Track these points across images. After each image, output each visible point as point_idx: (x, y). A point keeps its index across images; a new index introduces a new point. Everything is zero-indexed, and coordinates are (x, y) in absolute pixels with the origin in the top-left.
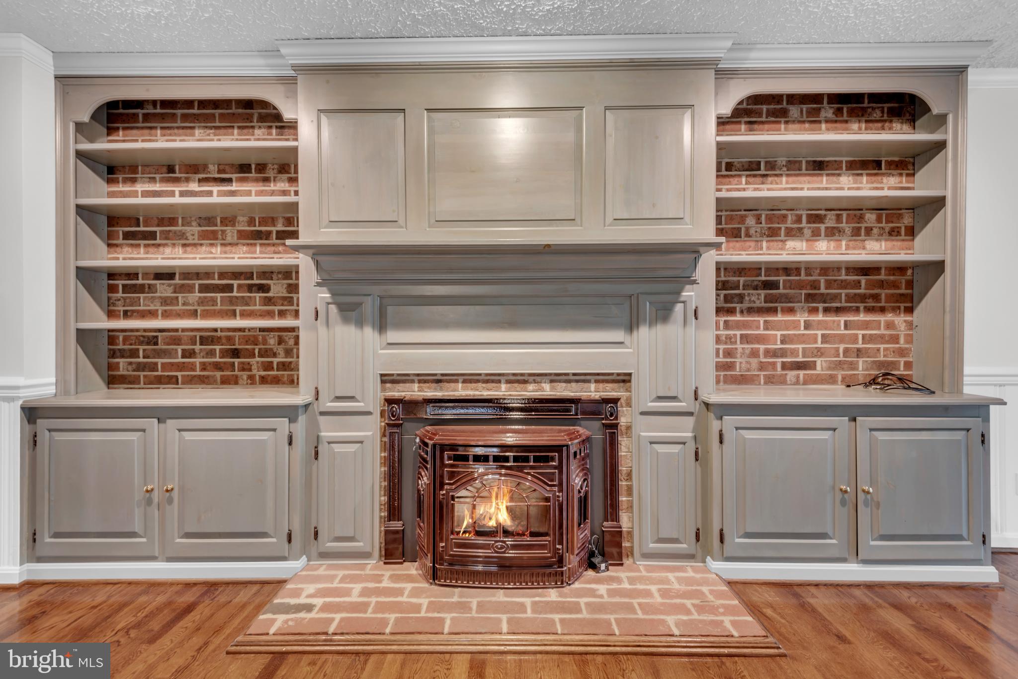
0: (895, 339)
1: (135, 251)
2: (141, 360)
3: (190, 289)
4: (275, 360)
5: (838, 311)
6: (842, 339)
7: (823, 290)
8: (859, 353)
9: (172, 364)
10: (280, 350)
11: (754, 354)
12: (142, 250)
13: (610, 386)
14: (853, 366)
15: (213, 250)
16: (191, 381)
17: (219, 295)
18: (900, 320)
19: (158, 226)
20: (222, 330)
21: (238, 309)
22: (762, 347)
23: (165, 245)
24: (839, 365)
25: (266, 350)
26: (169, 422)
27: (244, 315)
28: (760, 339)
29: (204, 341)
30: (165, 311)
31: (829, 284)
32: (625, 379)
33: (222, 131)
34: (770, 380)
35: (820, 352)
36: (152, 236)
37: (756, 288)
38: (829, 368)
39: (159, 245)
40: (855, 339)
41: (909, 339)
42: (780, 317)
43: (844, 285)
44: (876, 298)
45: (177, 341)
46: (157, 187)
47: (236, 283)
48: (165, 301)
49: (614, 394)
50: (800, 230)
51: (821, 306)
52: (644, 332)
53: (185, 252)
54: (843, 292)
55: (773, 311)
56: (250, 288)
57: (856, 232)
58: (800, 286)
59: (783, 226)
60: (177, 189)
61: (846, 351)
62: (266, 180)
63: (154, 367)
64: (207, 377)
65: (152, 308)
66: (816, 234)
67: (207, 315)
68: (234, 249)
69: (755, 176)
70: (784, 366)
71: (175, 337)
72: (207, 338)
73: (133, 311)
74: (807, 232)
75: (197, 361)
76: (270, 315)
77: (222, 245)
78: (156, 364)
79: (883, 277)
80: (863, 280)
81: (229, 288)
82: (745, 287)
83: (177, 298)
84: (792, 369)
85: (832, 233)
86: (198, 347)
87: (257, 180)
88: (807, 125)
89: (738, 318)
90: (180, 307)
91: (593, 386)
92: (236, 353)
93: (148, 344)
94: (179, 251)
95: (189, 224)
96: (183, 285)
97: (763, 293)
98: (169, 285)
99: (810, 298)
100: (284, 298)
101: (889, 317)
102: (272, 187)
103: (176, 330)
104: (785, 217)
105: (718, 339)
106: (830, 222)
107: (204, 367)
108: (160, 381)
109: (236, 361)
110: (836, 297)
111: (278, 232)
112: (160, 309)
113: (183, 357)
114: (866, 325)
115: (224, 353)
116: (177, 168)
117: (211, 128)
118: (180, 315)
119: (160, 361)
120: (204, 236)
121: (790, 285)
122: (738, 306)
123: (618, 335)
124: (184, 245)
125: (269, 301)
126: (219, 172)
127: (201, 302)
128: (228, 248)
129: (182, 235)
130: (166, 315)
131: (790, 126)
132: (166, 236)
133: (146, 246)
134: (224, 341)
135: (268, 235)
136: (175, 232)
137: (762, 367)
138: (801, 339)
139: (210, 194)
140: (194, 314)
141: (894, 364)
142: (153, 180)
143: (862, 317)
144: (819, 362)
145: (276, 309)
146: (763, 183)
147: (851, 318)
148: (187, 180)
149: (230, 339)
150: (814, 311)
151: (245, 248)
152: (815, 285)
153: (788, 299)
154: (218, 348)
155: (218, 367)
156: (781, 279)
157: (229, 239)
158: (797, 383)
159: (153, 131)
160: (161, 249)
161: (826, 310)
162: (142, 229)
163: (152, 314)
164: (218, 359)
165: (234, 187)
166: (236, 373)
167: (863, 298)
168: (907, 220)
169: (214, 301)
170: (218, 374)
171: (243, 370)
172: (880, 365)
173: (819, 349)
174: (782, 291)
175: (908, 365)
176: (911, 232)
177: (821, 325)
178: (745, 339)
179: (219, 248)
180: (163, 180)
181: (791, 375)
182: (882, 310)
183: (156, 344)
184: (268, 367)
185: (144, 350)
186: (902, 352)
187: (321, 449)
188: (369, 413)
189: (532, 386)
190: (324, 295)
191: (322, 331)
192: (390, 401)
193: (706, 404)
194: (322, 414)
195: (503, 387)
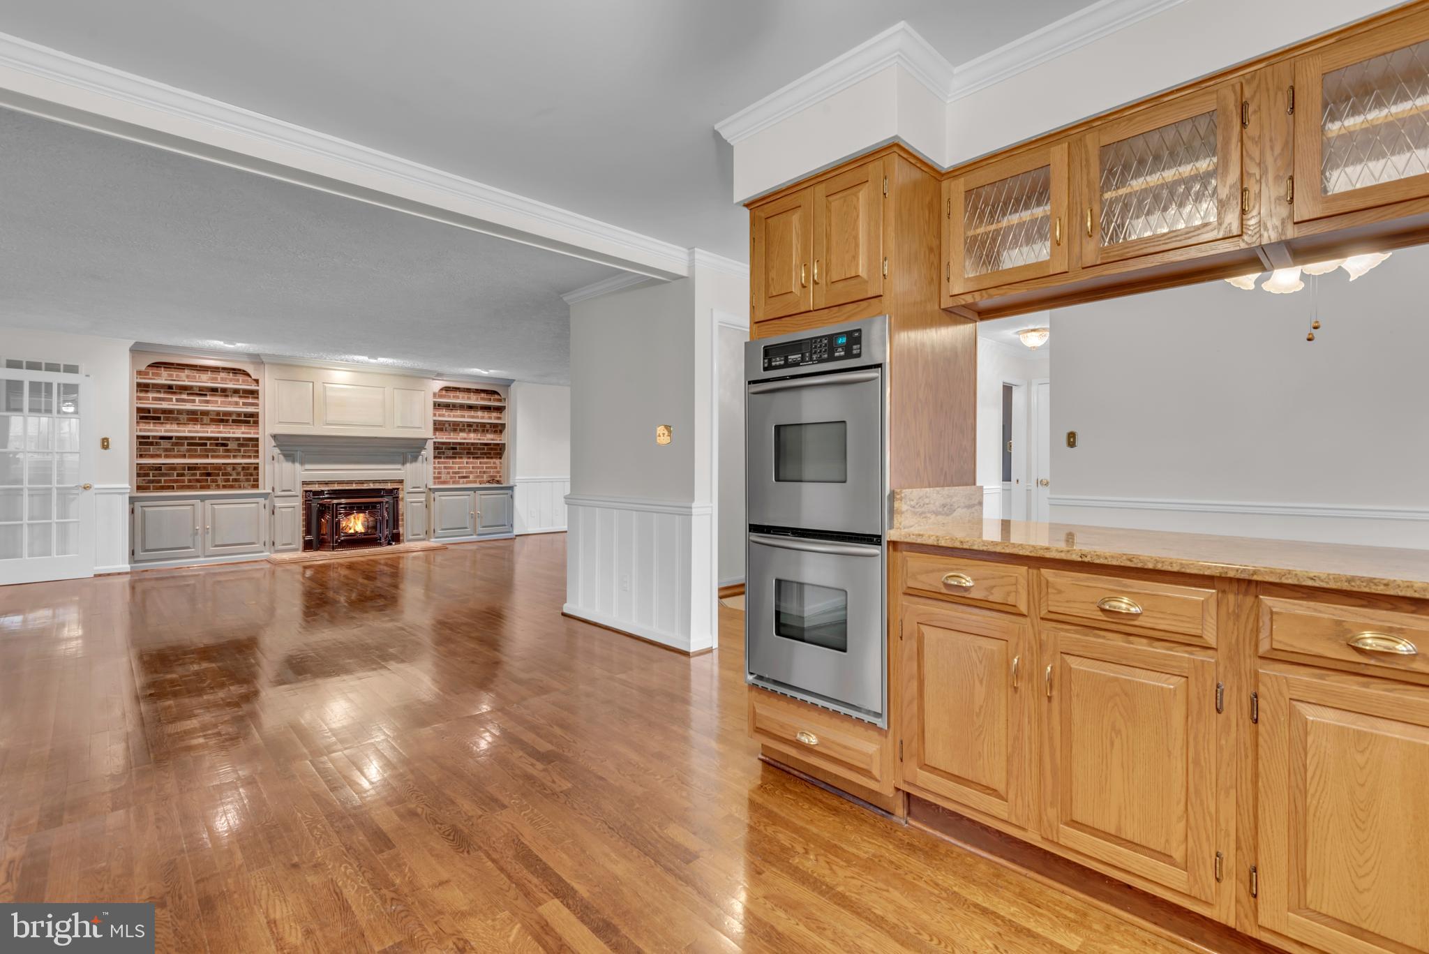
0: (496, 468)
1: (147, 425)
2: (151, 478)
3: (182, 445)
4: (231, 478)
5: (477, 458)
6: (478, 468)
7: (472, 451)
8: (484, 472)
9: (171, 480)
10: (234, 473)
11: (448, 473)
12: (152, 425)
13: (395, 484)
14: (482, 477)
15: (196, 426)
16: (182, 488)
17: (199, 448)
18: (498, 461)
19: (162, 414)
20: (200, 464)
21: (210, 454)
22: (451, 471)
23: (166, 423)
24: (478, 477)
25: (226, 473)
26: (206, 501)
27: (213, 457)
28: (451, 468)
29: (189, 469)
30: (166, 455)
31: (474, 449)
32: (401, 482)
33: (202, 372)
34: (454, 482)
35: (471, 472)
36: (159, 418)
37: (449, 450)
38: (475, 478)
39: (163, 423)
40: (483, 468)
41: (500, 468)
42: (457, 460)
43: (479, 449)
44: (490, 453)
46: (162, 395)
47: (208, 442)
48: (166, 450)
49: (397, 487)
50: (464, 429)
51: (471, 456)
52: (408, 465)
53: (179, 427)
55: (455, 458)
56: (217, 445)
57: (483, 431)
58: (464, 449)
59: (458, 428)
60: (174, 397)
61: (480, 472)
62: (227, 396)
63: (159, 481)
64: (192, 486)
65: (158, 453)
66: (470, 431)
67: (191, 457)
68: (208, 427)
70: (459, 477)
71: (172, 467)
72: (192, 467)
73: (146, 455)
74: (467, 430)
75: (186, 478)
76: (229, 457)
77: (201, 424)
78: (161, 480)
79: (492, 447)
80: (486, 447)
81: (205, 444)
82: (445, 449)
83: (174, 449)
85: (475, 431)
86: (186, 472)
87: (221, 396)
89: (442, 460)
90: (176, 453)
91: (389, 484)
92: (209, 475)
93: (156, 470)
94: (175, 427)
95: (181, 414)
96: (177, 443)
97: (452, 451)
98: (169, 442)
99: (468, 453)
100: (236, 450)
101: (494, 460)
102: (230, 399)
103: (174, 464)
104: (457, 425)
105: (435, 468)
106: (475, 427)
107: (190, 481)
108: (163, 488)
109: (209, 478)
110: (477, 453)
111: (233, 420)
112: (163, 454)
113: (177, 476)
114: (486, 463)
115: (201, 475)
116: (174, 387)
117: (195, 370)
118: (175, 457)
119: (163, 479)
120: (190, 420)
121: (461, 449)
122: (443, 456)
123: (399, 466)
124: (178, 424)
125: (228, 451)
126: (199, 391)
127: (188, 451)
128: (204, 426)
129: (177, 419)
130: (167, 456)
132: (167, 419)
133: (154, 423)
134: (201, 469)
135: (227, 421)
136: (173, 417)
137: (451, 478)
138: (464, 468)
139: (194, 401)
140: (184, 456)
141: (496, 476)
142: (160, 392)
143: (485, 460)
144: (471, 476)
145: (232, 454)
147: (482, 460)
148: (181, 393)
149: (205, 468)
150: (469, 458)
151: (214, 426)
152: (469, 449)
153: (460, 453)
154: (198, 472)
155: (198, 481)
156: (458, 447)
157: (205, 422)
158: (464, 483)
159: (159, 369)
160: (164, 425)
161: (473, 458)
162: (151, 415)
163: (159, 456)
164: (198, 478)
165: (208, 398)
166: (209, 483)
167: (485, 454)
168: (500, 428)
169: (196, 450)
170: (198, 484)
171: (213, 482)
172: (491, 476)
173: (471, 471)
174: (458, 451)
175: (500, 476)
176: (501, 432)
177: (472, 463)
178: (445, 468)
179: (199, 426)
180: (165, 392)
181: (461, 480)
182: (492, 458)
183: (161, 470)
184: (228, 480)
185: (153, 473)
186: (498, 472)
187: (275, 511)
188: (297, 496)
189: (365, 485)
190: (277, 451)
191: (276, 465)
192: (306, 491)
193: (430, 489)
194: (276, 497)
195: (354, 485)
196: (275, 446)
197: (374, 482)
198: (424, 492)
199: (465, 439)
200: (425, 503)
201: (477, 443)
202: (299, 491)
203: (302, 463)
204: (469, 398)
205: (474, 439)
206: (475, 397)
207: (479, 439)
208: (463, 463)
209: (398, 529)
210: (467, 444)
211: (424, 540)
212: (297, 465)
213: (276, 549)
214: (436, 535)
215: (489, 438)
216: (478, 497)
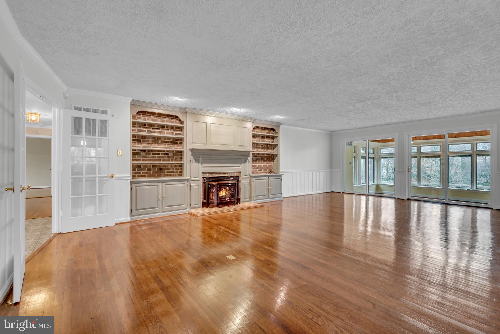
0: (271, 166)
1: (135, 144)
2: (137, 171)
3: (150, 154)
4: (170, 171)
5: (265, 161)
6: (265, 166)
7: (263, 158)
8: (267, 168)
9: (145, 172)
10: (171, 168)
12: (137, 144)
13: (238, 174)
14: (266, 170)
15: (156, 145)
16: (150, 176)
17: (157, 156)
18: (272, 162)
19: (141, 138)
20: (158, 164)
21: (161, 159)
22: (255, 167)
23: (143, 143)
24: (265, 170)
25: (168, 169)
26: (163, 183)
27: (163, 160)
29: (153, 166)
30: (143, 159)
31: (264, 156)
32: (240, 173)
33: (158, 117)
34: (256, 173)
35: (262, 168)
36: (140, 141)
37: (254, 157)
38: (264, 171)
39: (142, 143)
40: (267, 166)
41: (273, 166)
42: (258, 162)
43: (266, 157)
44: (269, 159)
45: (146, 166)
46: (141, 129)
47: (161, 153)
48: (143, 157)
49: (238, 175)
51: (263, 160)
52: (243, 164)
53: (148, 145)
54: (265, 158)
55: (256, 161)
56: (164, 154)
57: (267, 148)
58: (260, 157)
59: (258, 147)
60: (147, 130)
61: (266, 168)
62: (168, 130)
63: (140, 173)
64: (154, 175)
65: (140, 158)
66: (262, 148)
67: (154, 160)
68: (160, 145)
70: (259, 170)
72: (154, 166)
73: (134, 159)
74: (261, 148)
75: (151, 171)
76: (169, 160)
77: (158, 144)
78: (141, 172)
79: (270, 156)
80: (268, 156)
81: (159, 154)
83: (146, 156)
84: (259, 171)
85: (264, 148)
86: (151, 168)
87: (166, 130)
88: (261, 130)
90: (147, 158)
91: (235, 174)
92: (161, 169)
93: (139, 167)
94: (147, 145)
95: (149, 138)
96: (148, 153)
98: (144, 153)
99: (261, 159)
100: (172, 157)
101: (271, 162)
102: (170, 131)
103: (146, 164)
104: (258, 145)
105: (253, 166)
106: (264, 146)
107: (153, 173)
108: (142, 176)
109: (161, 171)
110: (264, 159)
111: (171, 142)
112: (142, 159)
113: (148, 170)
114: (268, 163)
115: (158, 169)
116: (146, 125)
117: (155, 116)
118: (147, 160)
119: (142, 171)
120: (153, 141)
121: (259, 157)
123: (239, 165)
124: (148, 143)
125: (169, 157)
126: (157, 127)
128: (159, 145)
129: (148, 141)
130: (143, 160)
131: (259, 130)
132: (144, 141)
133: (138, 143)
134: (158, 166)
135: (169, 142)
136: (146, 140)
137: (255, 171)
138: (260, 166)
139: (154, 132)
140: (150, 160)
141: (271, 170)
142: (140, 127)
143: (268, 162)
145: (170, 159)
146: (255, 139)
147: (266, 162)
148: (149, 128)
149: (159, 166)
150: (262, 161)
151: (163, 145)
152: (262, 157)
153: (259, 159)
154: (156, 168)
155: (156, 172)
156: (258, 155)
157: (159, 143)
158: (260, 173)
159: (140, 115)
160: (142, 144)
161: (263, 161)
162: (137, 139)
163: (140, 160)
164: (156, 171)
165: (161, 131)
166: (161, 174)
167: (268, 159)
168: (273, 147)
169: (155, 157)
170: (157, 174)
171: (163, 173)
172: (270, 170)
174: (258, 157)
175: (273, 170)
176: (274, 149)
177: (263, 163)
179: (157, 145)
180: (143, 127)
181: (259, 172)
182: (270, 161)
183: (141, 167)
184: (168, 172)
185: (137, 169)
186: (272, 168)
187: (191, 188)
188: (200, 180)
189: (226, 174)
190: (192, 157)
191: (192, 164)
192: (203, 178)
193: (251, 176)
194: (191, 181)
195: (222, 174)
196: (191, 155)
197: (230, 173)
198: (249, 178)
199: (260, 152)
200: (249, 183)
201: (265, 154)
202: (201, 178)
203: (202, 164)
204: (262, 132)
205: (264, 152)
206: (264, 132)
207: (266, 152)
208: (259, 163)
209: (239, 196)
210: (261, 154)
211: (248, 201)
212: (200, 164)
213: (192, 207)
214: (254, 199)
215: (269, 152)
216: (269, 180)
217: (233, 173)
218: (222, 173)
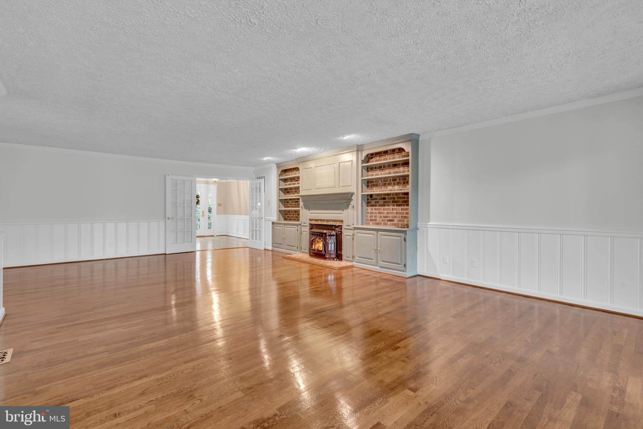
5: (400, 205)
6: (400, 213)
7: (396, 200)
11: (381, 217)
13: (340, 223)
14: (403, 221)
19: (290, 190)
20: (293, 210)
22: (382, 215)
24: (400, 221)
28: (382, 213)
31: (398, 198)
32: (342, 221)
34: (384, 224)
35: (395, 217)
37: (381, 199)
38: (398, 221)
42: (386, 207)
43: (401, 198)
45: (292, 212)
50: (391, 183)
51: (395, 204)
52: (345, 211)
54: (401, 200)
55: (384, 205)
58: (391, 198)
59: (387, 183)
61: (402, 216)
62: (297, 181)
63: (289, 217)
66: (394, 184)
69: (381, 170)
70: (388, 221)
71: (291, 211)
74: (392, 184)
80: (406, 196)
82: (379, 199)
84: (389, 221)
85: (398, 184)
86: (294, 213)
88: (392, 155)
89: (377, 207)
97: (383, 200)
98: (291, 201)
99: (393, 202)
104: (387, 180)
106: (398, 181)
110: (399, 202)
112: (290, 206)
121: (389, 198)
122: (377, 204)
123: (341, 212)
124: (293, 194)
127: (295, 204)
131: (388, 155)
132: (291, 192)
137: (383, 220)
138: (391, 213)
140: (293, 207)
144: (396, 220)
146: (382, 171)
150: (394, 205)
152: (394, 198)
153: (388, 202)
154: (297, 213)
156: (387, 197)
158: (390, 225)
160: (290, 194)
161: (397, 205)
162: (288, 191)
165: (294, 182)
173: (395, 216)
174: (387, 200)
177: (396, 209)
178: (379, 213)
181: (389, 223)
185: (289, 214)
188: (307, 226)
189: (329, 222)
192: (310, 224)
194: (302, 226)
195: (325, 222)
197: (333, 221)
199: (391, 190)
201: (400, 193)
202: (308, 222)
203: (309, 210)
204: (394, 158)
205: (398, 190)
206: (398, 156)
207: (401, 190)
208: (389, 209)
209: (341, 251)
210: (393, 194)
211: (351, 261)
213: (302, 251)
215: (396, 189)
216: (379, 236)
217: (336, 221)
218: (325, 220)
